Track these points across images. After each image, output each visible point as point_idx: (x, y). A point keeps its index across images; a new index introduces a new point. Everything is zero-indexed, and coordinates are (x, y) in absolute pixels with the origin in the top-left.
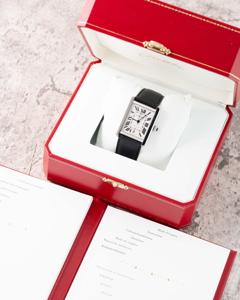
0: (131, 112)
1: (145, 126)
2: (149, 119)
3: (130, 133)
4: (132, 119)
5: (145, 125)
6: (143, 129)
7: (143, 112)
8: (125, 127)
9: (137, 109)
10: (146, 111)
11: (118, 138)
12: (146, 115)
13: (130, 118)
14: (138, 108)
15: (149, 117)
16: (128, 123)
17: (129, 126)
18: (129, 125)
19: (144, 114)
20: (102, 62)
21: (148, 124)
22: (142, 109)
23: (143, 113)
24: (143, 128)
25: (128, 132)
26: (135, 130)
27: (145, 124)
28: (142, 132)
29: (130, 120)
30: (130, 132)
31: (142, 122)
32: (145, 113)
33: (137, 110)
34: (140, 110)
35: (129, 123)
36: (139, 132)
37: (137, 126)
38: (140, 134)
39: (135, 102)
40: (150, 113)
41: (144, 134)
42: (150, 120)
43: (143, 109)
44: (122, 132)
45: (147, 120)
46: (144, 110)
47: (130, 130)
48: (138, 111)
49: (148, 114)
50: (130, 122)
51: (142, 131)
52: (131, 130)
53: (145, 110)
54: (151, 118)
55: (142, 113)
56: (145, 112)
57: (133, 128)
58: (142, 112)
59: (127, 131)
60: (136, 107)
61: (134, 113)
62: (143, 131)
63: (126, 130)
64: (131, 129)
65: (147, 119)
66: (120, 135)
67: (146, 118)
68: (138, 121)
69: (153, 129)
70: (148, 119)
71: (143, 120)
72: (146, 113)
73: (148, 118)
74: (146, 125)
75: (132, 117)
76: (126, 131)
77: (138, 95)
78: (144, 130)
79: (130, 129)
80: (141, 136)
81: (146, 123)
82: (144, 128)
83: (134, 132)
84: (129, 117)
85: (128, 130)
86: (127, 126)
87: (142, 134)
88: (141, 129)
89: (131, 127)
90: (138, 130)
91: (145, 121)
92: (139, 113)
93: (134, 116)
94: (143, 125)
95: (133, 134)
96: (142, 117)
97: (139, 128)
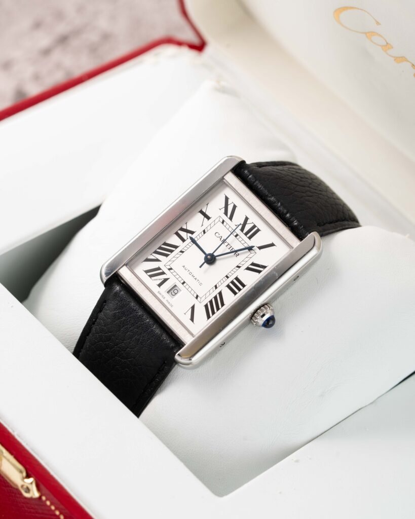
0: (201, 212)
1: (228, 286)
2: (255, 268)
3: (155, 289)
4: (189, 240)
5: (228, 281)
6: (211, 297)
8: (147, 260)
9: (229, 211)
10: (258, 230)
11: (102, 289)
12: (250, 249)
13: (183, 234)
14: (235, 207)
15: (260, 257)
16: (167, 250)
17: (163, 262)
18: (167, 255)
19: (245, 238)
20: (208, 50)
21: (244, 286)
22: (247, 219)
23: (246, 234)
24: (218, 291)
25: (153, 283)
26: (180, 285)
27: (232, 282)
28: (206, 306)
29: (183, 240)
30: (160, 285)
31: (225, 267)
32: (250, 238)
33: (226, 213)
34: (238, 219)
35: (172, 251)
36: (195, 301)
37: (198, 272)
38: (193, 308)
39: (232, 179)
40: (272, 245)
41: (209, 317)
42: (259, 272)
43: (254, 220)
44: (125, 273)
45: (248, 269)
46: (254, 226)
47: (163, 277)
48: (227, 219)
49: (260, 248)
50: (176, 247)
51: (207, 301)
52: (165, 280)
53: (260, 224)
54: (264, 267)
55: (238, 231)
56: (253, 232)
57: (177, 275)
58: (242, 230)
59: (151, 276)
60: (227, 199)
61: (208, 218)
62: (211, 302)
63: (147, 272)
64: (168, 274)
65: (248, 264)
66: (113, 280)
67: (246, 259)
68: (211, 260)
69: (256, 311)
70: (253, 264)
71: (234, 261)
72: (256, 241)
73: (255, 262)
74: (235, 285)
75: (192, 233)
76: (145, 277)
77: (260, 165)
78: (218, 300)
79: (163, 273)
80: (192, 319)
81: (237, 279)
82: (220, 293)
83: (173, 290)
84: (182, 229)
85: (154, 273)
86: (157, 260)
87: (200, 312)
88: (208, 294)
89: (172, 271)
90: (192, 292)
91: (239, 267)
92: (228, 226)
93: (204, 232)
94: (222, 282)
95: (166, 299)
96: (231, 248)
97: (201, 284)
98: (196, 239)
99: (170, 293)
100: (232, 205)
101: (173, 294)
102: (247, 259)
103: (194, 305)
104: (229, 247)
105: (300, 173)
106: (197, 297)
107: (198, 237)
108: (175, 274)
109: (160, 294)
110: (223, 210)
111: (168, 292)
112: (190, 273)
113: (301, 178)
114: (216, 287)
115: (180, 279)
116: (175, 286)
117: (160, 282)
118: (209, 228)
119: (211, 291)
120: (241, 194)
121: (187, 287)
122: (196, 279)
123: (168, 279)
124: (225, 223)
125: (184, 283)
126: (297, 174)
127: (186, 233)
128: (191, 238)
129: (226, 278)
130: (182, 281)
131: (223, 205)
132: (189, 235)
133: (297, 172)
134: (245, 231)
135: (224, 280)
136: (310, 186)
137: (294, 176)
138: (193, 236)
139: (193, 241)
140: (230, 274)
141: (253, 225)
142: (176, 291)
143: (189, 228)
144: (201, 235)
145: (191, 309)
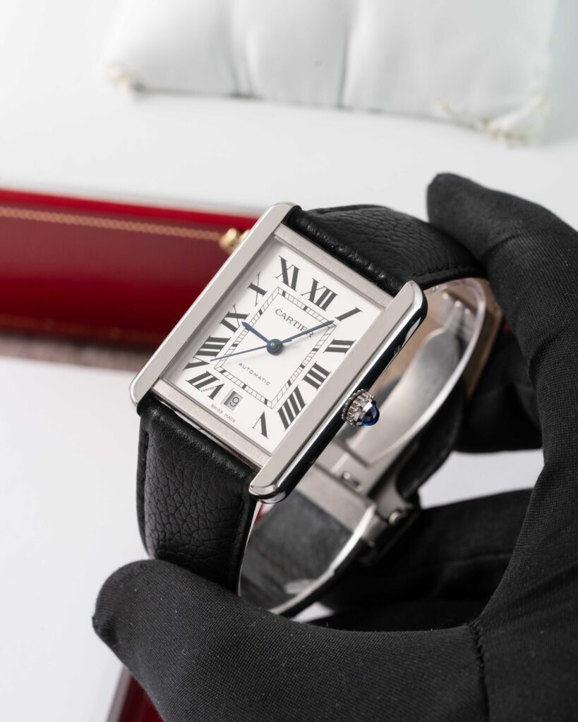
0: (252, 287)
1: (306, 379)
2: (339, 346)
3: (207, 402)
4: (242, 328)
5: (305, 372)
6: (286, 397)
7: (316, 299)
8: (190, 366)
9: (290, 278)
10: (334, 295)
13: (232, 321)
14: (296, 270)
15: (344, 331)
16: (212, 347)
17: (212, 367)
18: (215, 354)
19: (318, 310)
21: (327, 373)
22: (315, 283)
23: (318, 304)
24: (293, 388)
25: (202, 395)
26: (239, 391)
27: (311, 372)
28: (281, 412)
29: (234, 329)
30: (212, 396)
32: (324, 308)
33: (286, 281)
34: (304, 285)
35: (221, 347)
36: (263, 408)
38: (263, 417)
39: (286, 234)
40: (357, 311)
41: (286, 425)
42: (344, 351)
43: (326, 282)
44: (163, 390)
45: (329, 350)
46: (328, 291)
47: (215, 384)
48: (288, 289)
49: (341, 318)
50: (226, 340)
51: (280, 404)
52: (219, 388)
53: (335, 286)
54: (350, 343)
55: (307, 302)
56: (327, 299)
57: (233, 378)
58: (312, 299)
59: (198, 387)
60: (283, 262)
61: (263, 292)
62: (286, 404)
63: (191, 382)
64: (222, 379)
65: (327, 344)
68: (276, 347)
70: (334, 342)
71: (308, 343)
73: (338, 339)
74: (316, 375)
75: (244, 317)
76: (191, 390)
78: (294, 402)
79: (214, 379)
80: (264, 433)
81: (316, 366)
82: (297, 391)
83: (232, 400)
84: (230, 315)
85: (199, 382)
86: (204, 363)
87: (274, 421)
88: (280, 395)
89: (225, 374)
90: (259, 397)
91: (315, 350)
92: (291, 299)
93: (261, 312)
94: (296, 374)
95: (224, 413)
96: (301, 326)
97: (268, 384)
98: (251, 325)
99: (229, 405)
100: (292, 269)
101: (233, 404)
102: (325, 338)
103: (264, 414)
104: (297, 325)
105: (379, 215)
106: (266, 402)
107: (254, 321)
108: (230, 377)
109: (215, 408)
110: (281, 278)
111: (226, 403)
112: (251, 372)
113: (381, 220)
114: (289, 383)
115: (238, 383)
116: (234, 393)
117: (211, 392)
118: (266, 306)
119: (284, 390)
120: (302, 250)
121: (250, 391)
122: (260, 378)
123: (222, 385)
124: (287, 295)
125: (245, 386)
126: (375, 217)
127: (236, 319)
128: (244, 324)
129: (301, 369)
130: (242, 385)
131: (281, 271)
132: (241, 320)
133: (375, 215)
134: (316, 300)
135: (299, 371)
136: (396, 229)
137: (370, 219)
138: (247, 321)
139: (248, 327)
140: (306, 362)
141: (325, 289)
142: (236, 400)
143: (239, 312)
144: (256, 318)
145: (260, 420)
